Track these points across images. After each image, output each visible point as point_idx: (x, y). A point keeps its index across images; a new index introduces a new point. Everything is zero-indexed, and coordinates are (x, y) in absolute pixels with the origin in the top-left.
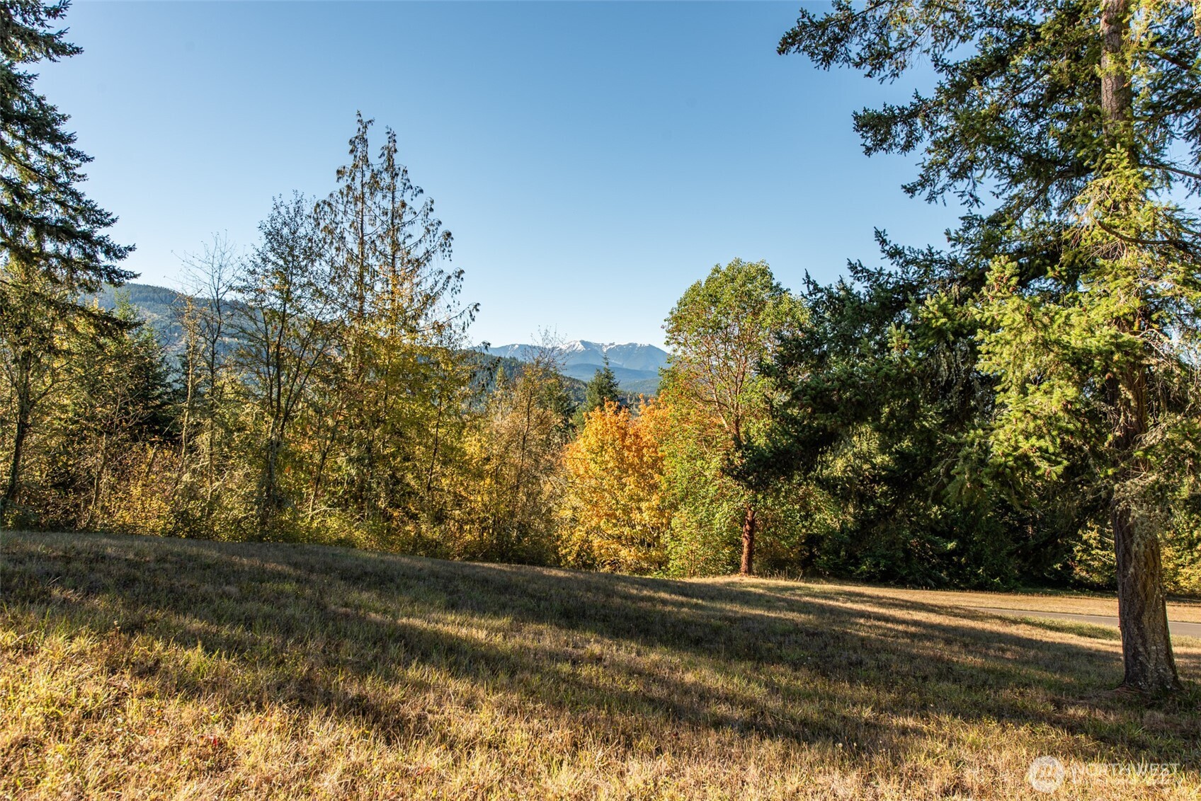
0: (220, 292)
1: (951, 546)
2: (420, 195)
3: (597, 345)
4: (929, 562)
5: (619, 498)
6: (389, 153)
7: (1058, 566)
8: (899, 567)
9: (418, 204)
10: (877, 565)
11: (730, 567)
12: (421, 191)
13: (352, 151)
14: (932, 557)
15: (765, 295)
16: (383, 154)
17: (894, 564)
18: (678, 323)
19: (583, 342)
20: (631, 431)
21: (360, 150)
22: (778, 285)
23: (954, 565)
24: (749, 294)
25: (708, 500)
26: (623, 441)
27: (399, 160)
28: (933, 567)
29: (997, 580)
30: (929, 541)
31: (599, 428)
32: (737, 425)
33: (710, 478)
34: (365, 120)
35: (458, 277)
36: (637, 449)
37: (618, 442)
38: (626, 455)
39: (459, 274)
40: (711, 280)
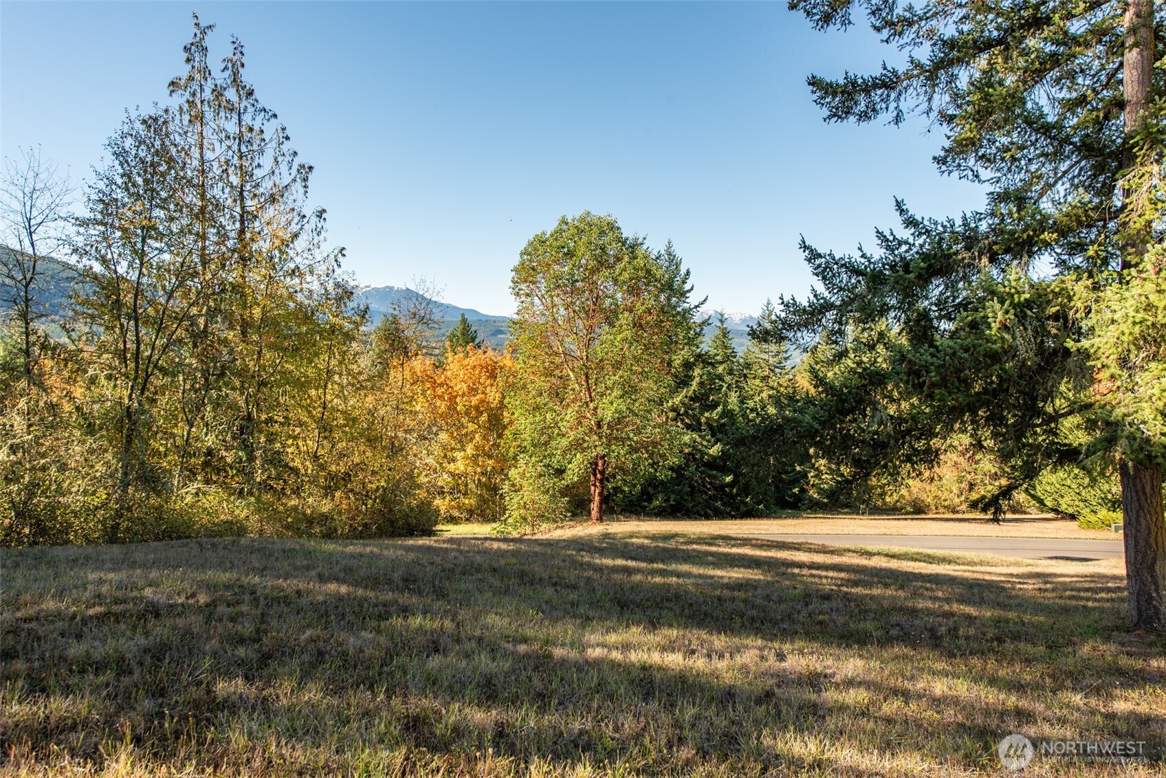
0: (33, 222)
1: (729, 479)
2: (273, 120)
4: (706, 494)
6: (234, 68)
7: (796, 490)
8: (686, 500)
9: (270, 129)
10: (667, 500)
11: (569, 514)
12: (275, 116)
13: (188, 60)
14: (709, 489)
16: (226, 68)
17: (681, 498)
18: (526, 274)
21: (197, 59)
23: (727, 496)
24: (604, 248)
27: (247, 77)
28: (710, 497)
29: (761, 507)
30: (710, 476)
34: (203, 24)
35: (319, 217)
36: (449, 398)
37: (429, 392)
38: (438, 404)
39: (321, 214)
40: (559, 231)
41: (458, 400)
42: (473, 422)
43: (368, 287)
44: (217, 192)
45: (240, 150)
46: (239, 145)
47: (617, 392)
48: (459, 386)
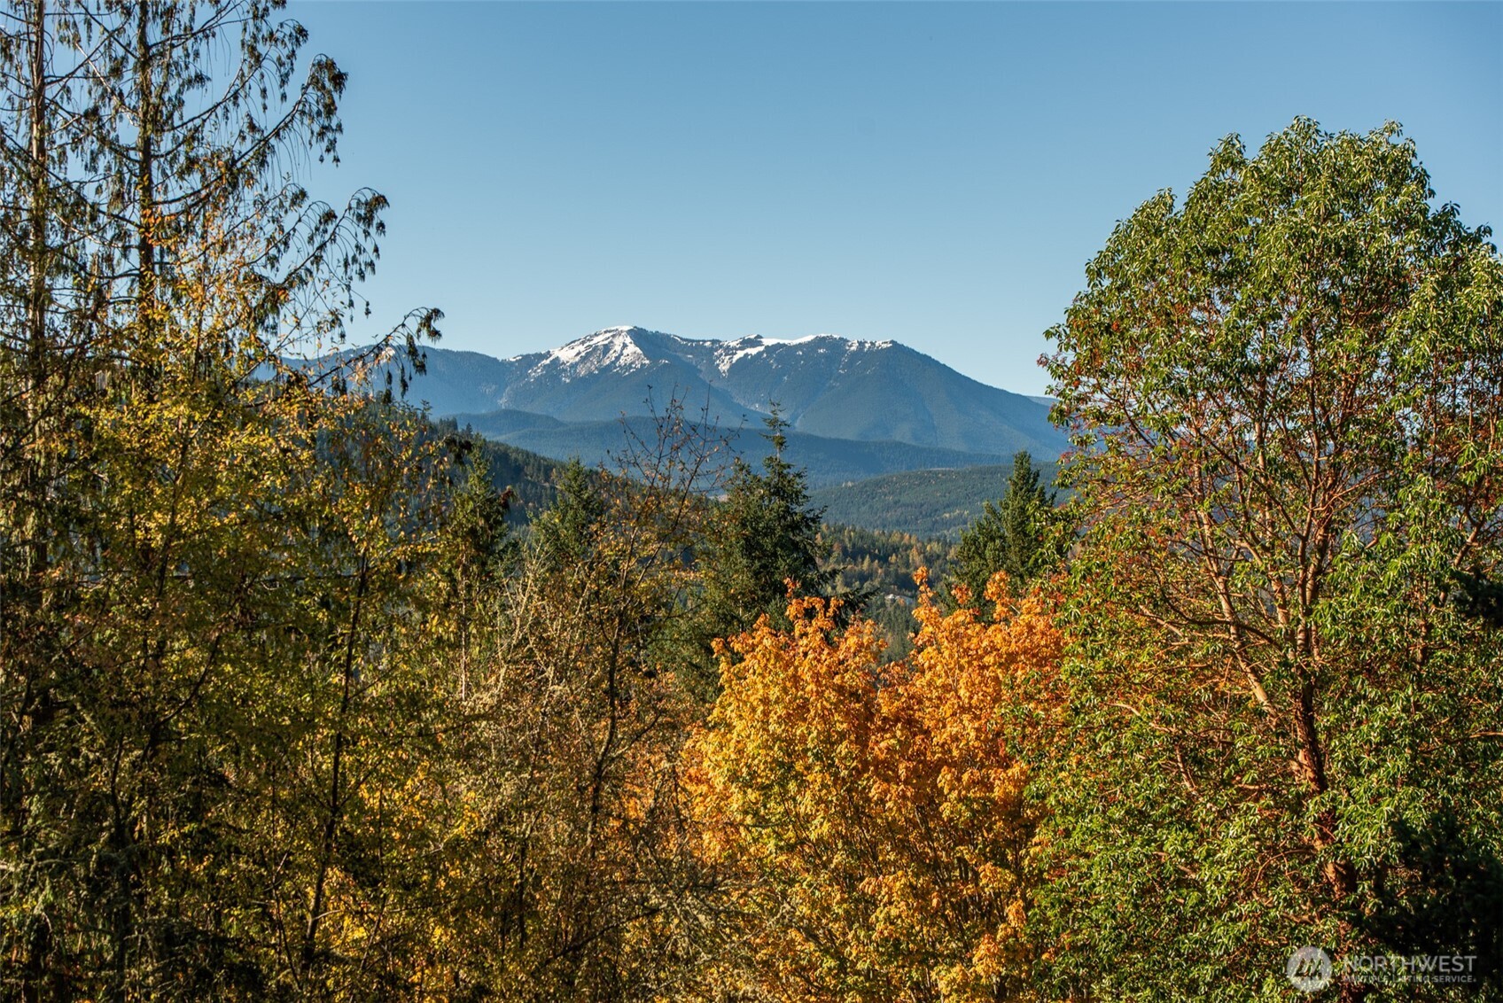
3: (696, 347)
5: (852, 951)
15: (1403, 247)
19: (638, 335)
20: (885, 705)
22: (1449, 212)
24: (1348, 252)
25: (1207, 972)
26: (862, 742)
31: (774, 693)
32: (1308, 707)
33: (1218, 894)
35: (367, 219)
36: (913, 772)
37: (842, 749)
38: (874, 793)
39: (370, 210)
40: (1208, 193)
41: (944, 778)
42: (1003, 863)
43: (755, 342)
44: (75, 169)
45: (142, 39)
46: (142, 26)
47: (1397, 764)
48: (953, 729)
